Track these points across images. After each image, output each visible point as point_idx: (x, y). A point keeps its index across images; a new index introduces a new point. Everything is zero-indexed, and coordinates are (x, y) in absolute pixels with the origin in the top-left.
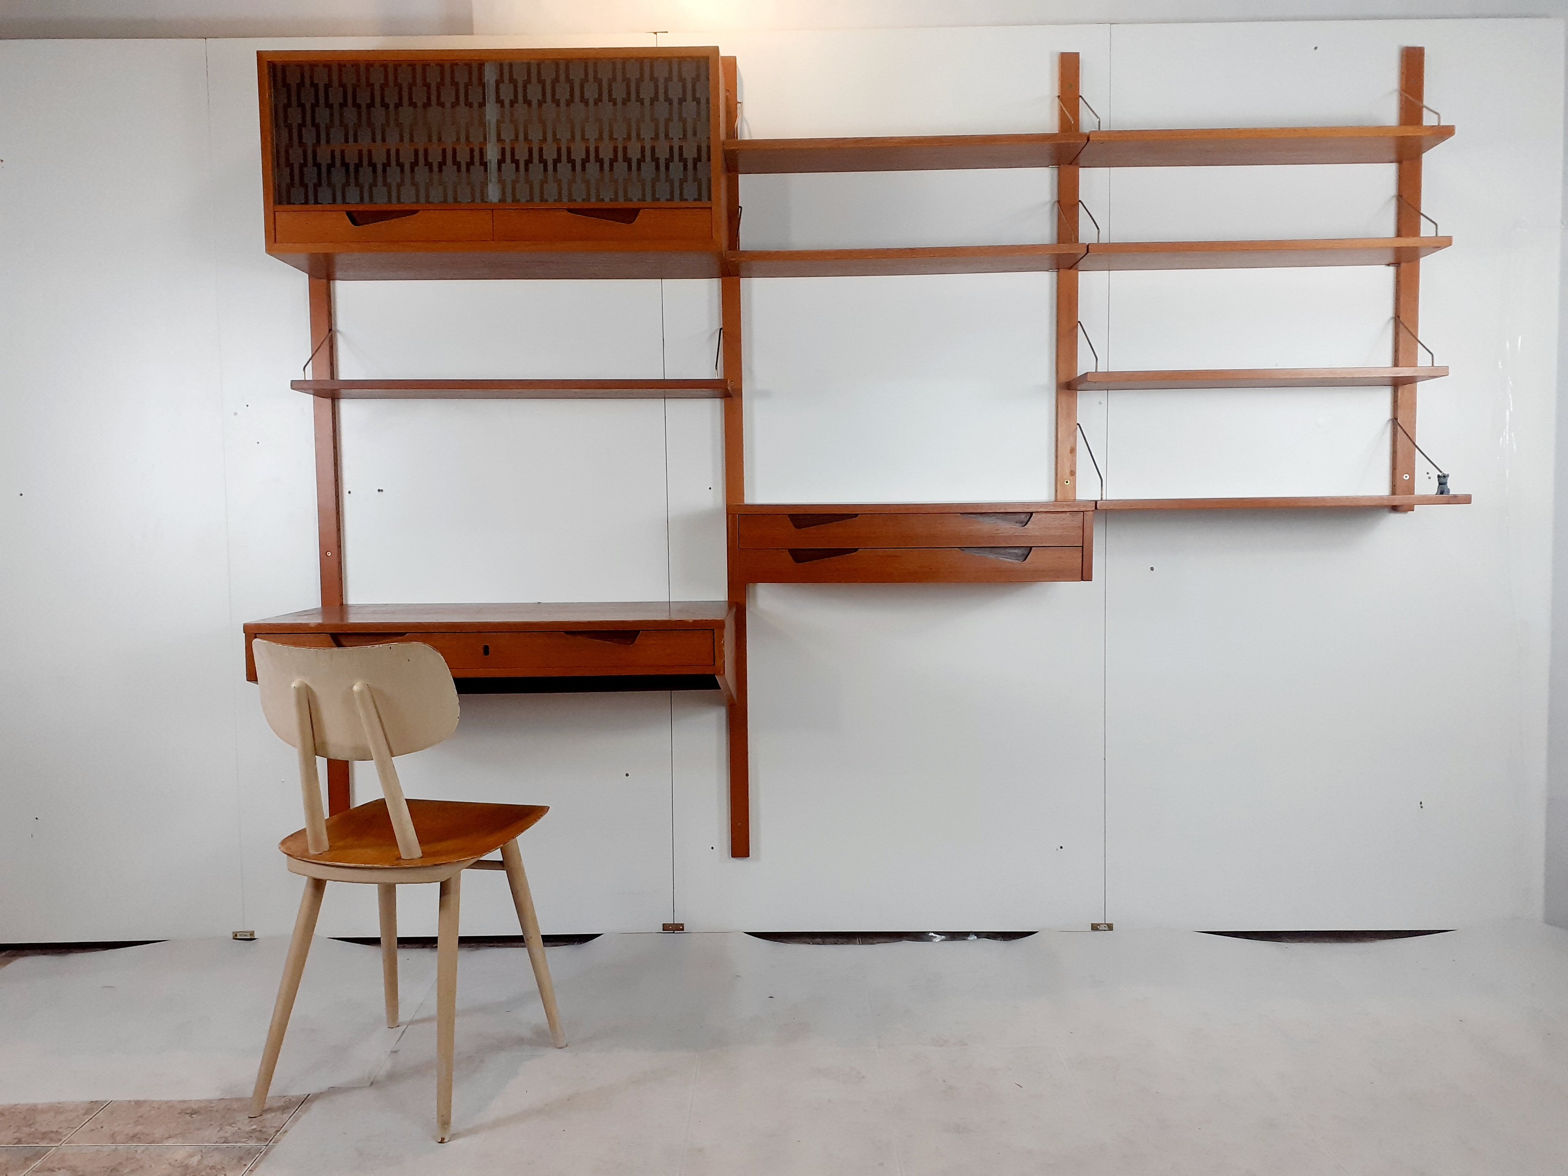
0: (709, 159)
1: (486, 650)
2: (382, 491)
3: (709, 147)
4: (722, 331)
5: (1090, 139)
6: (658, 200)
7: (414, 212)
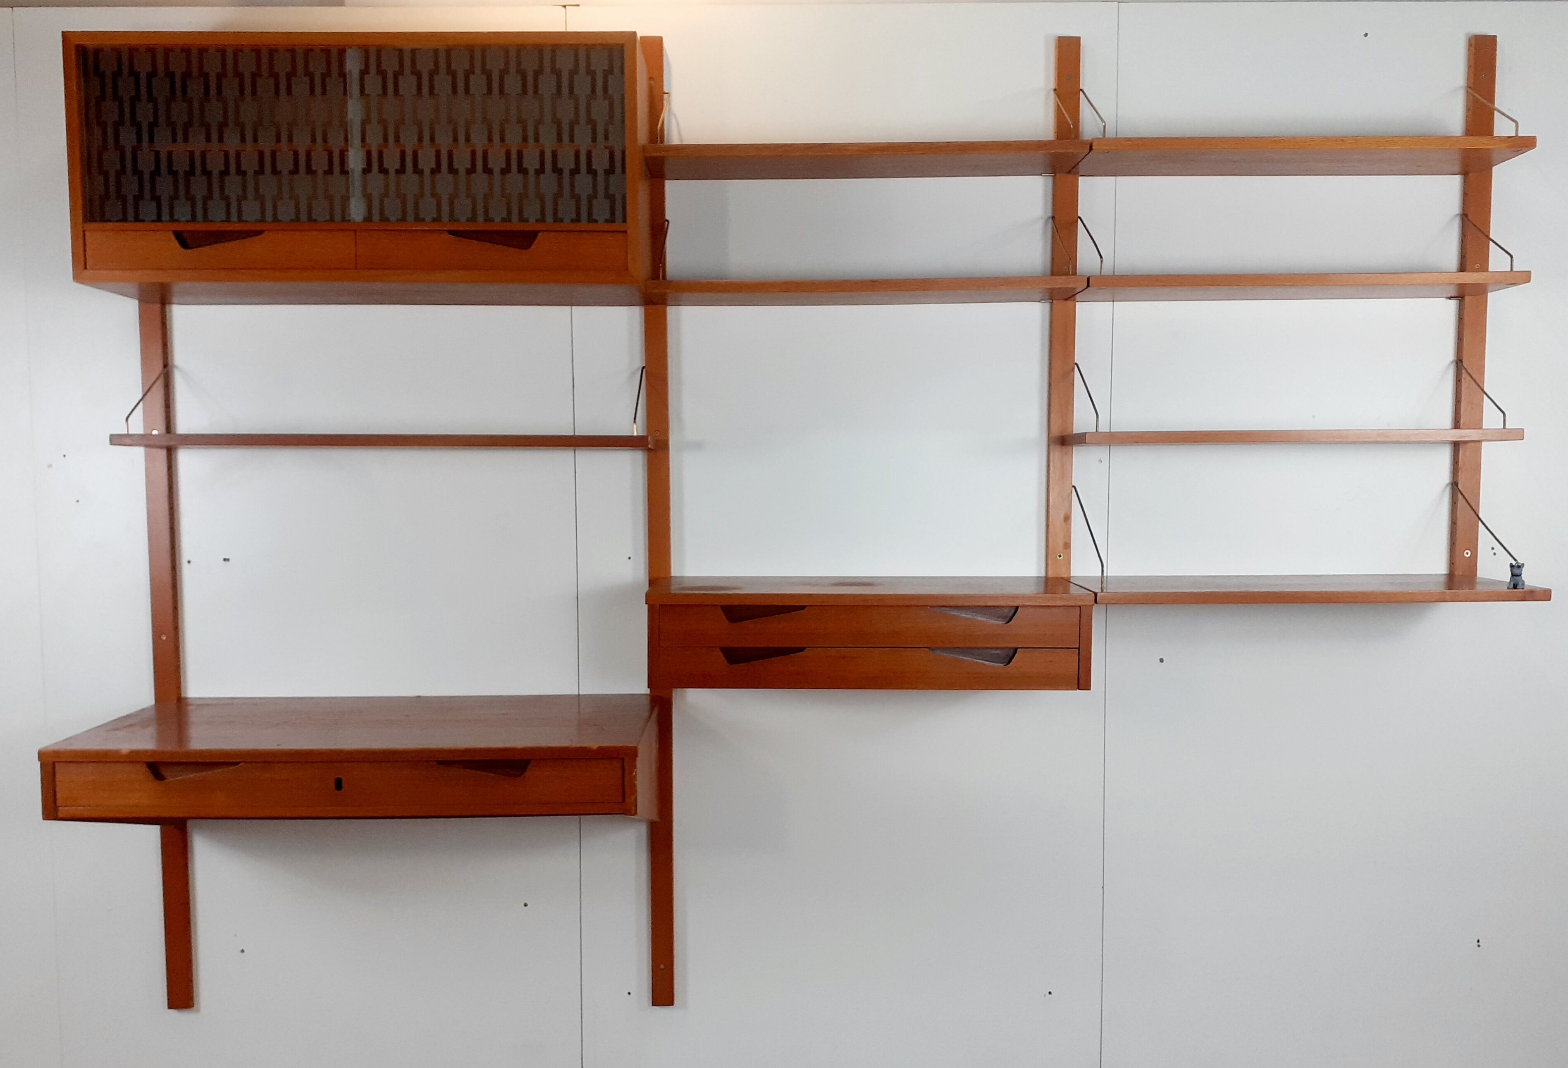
0: (624, 170)
1: (339, 784)
2: (228, 560)
3: (623, 153)
4: (644, 370)
5: (1093, 147)
6: (561, 221)
7: (259, 233)
